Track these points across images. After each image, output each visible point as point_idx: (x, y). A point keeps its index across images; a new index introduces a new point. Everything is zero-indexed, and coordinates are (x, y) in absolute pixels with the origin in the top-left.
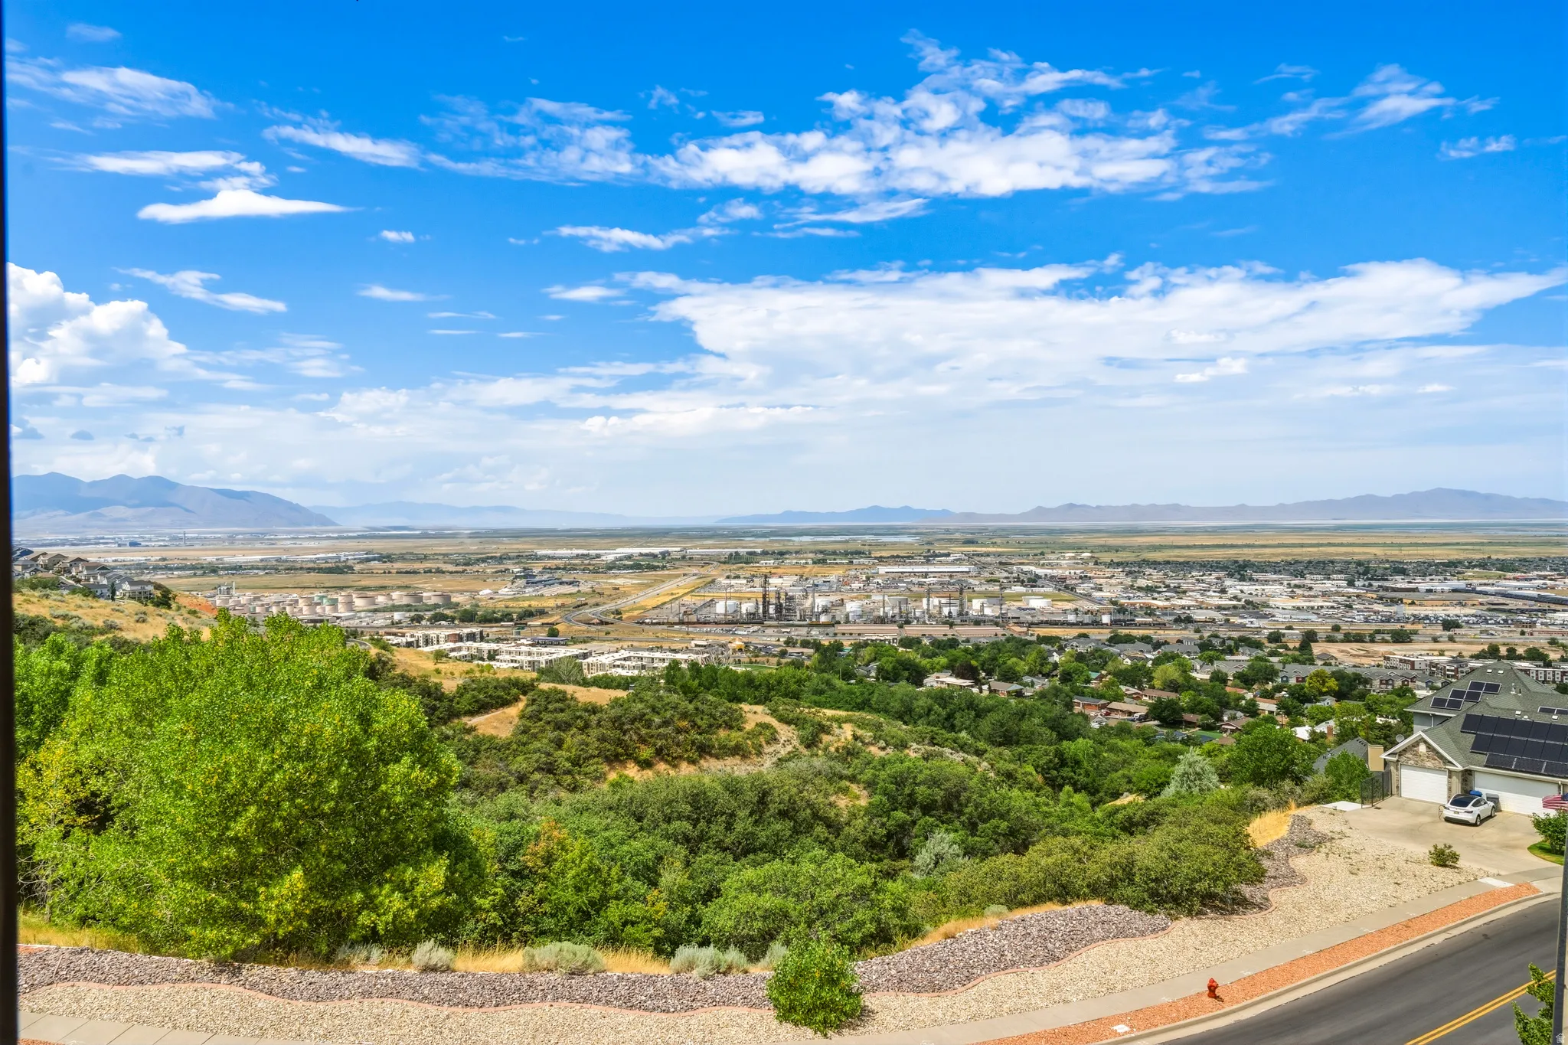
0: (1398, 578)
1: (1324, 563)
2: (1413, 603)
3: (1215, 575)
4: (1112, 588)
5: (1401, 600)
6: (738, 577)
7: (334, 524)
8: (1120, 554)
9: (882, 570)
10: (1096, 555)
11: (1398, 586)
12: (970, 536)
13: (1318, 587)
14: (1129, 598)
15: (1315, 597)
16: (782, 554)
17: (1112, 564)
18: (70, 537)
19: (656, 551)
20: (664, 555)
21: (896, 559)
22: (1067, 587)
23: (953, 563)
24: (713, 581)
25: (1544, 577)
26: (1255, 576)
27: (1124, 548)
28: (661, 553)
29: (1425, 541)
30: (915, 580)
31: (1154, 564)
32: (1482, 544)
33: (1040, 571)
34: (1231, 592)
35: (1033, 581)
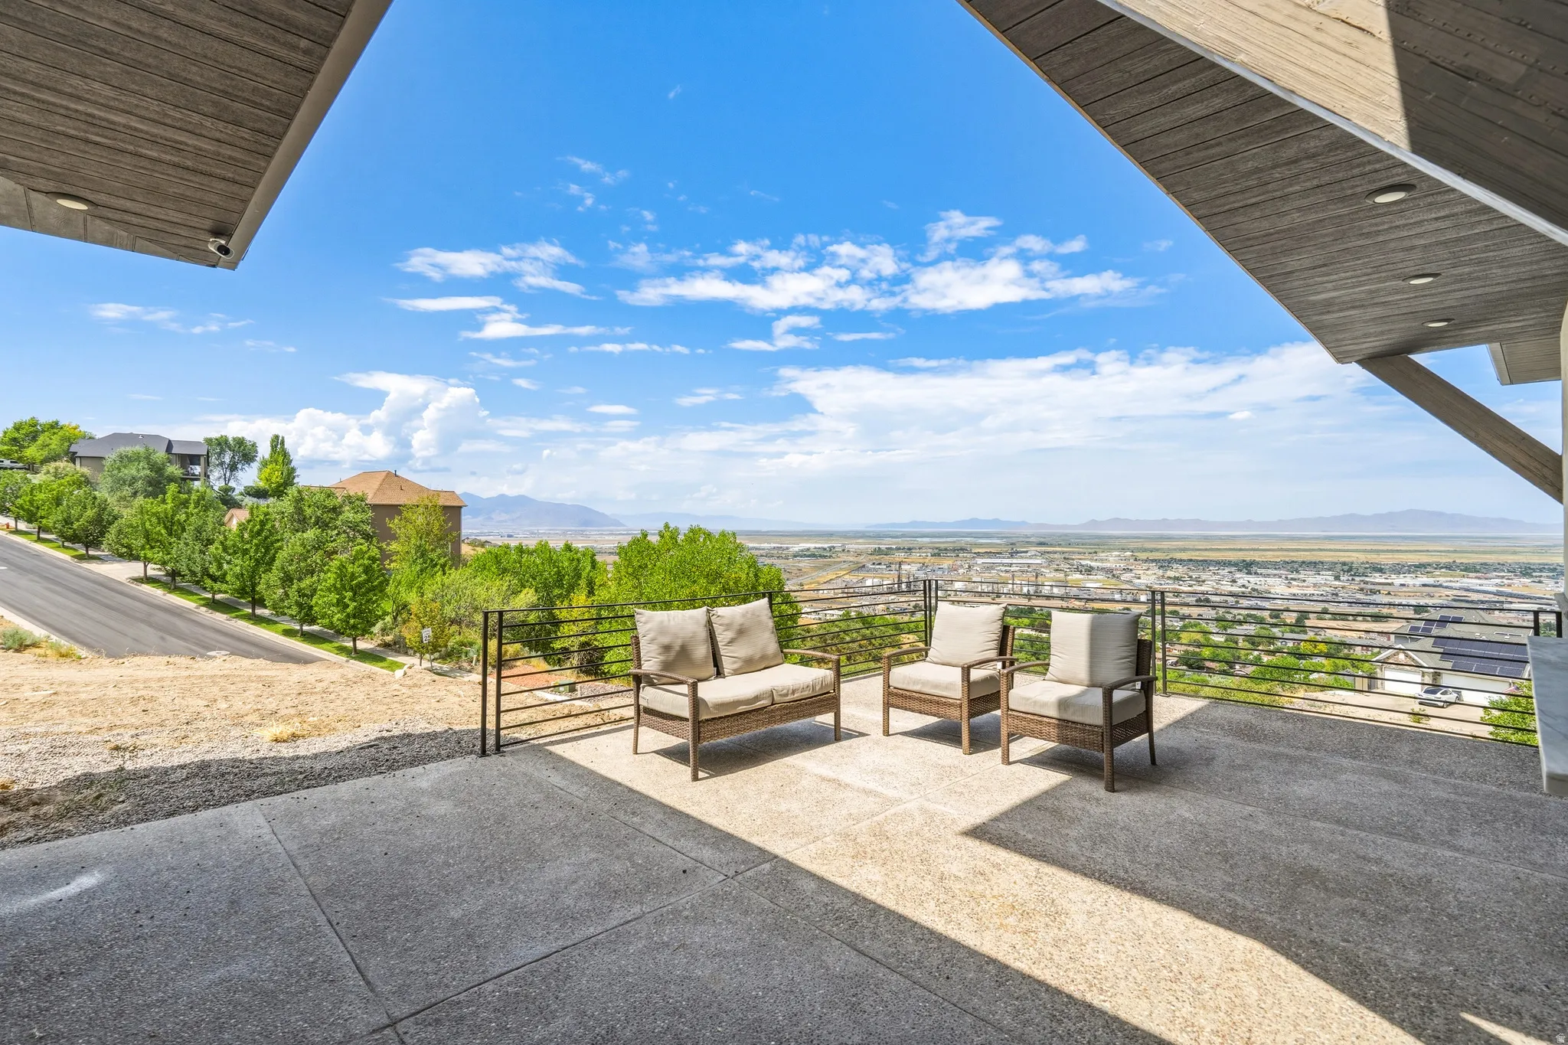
0: (1377, 575)
1: (1315, 563)
2: (1389, 594)
3: (1227, 570)
4: (1149, 577)
5: (1379, 591)
6: (880, 564)
7: (624, 526)
8: (1153, 553)
9: (980, 561)
10: (1135, 554)
11: (1377, 581)
12: (1042, 540)
13: (1311, 580)
14: (1161, 584)
15: (1307, 587)
16: (909, 549)
17: (1146, 561)
18: (475, 531)
19: (826, 546)
20: (831, 548)
21: (989, 554)
22: (1114, 575)
23: (1030, 557)
24: (864, 566)
25: (1503, 577)
26: (1259, 571)
27: (1157, 550)
28: (829, 547)
29: (1399, 548)
30: (1003, 568)
31: (1181, 561)
32: (1448, 551)
33: (1093, 564)
34: (1240, 582)
35: (1089, 570)
